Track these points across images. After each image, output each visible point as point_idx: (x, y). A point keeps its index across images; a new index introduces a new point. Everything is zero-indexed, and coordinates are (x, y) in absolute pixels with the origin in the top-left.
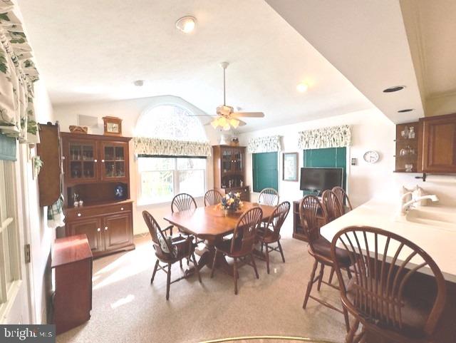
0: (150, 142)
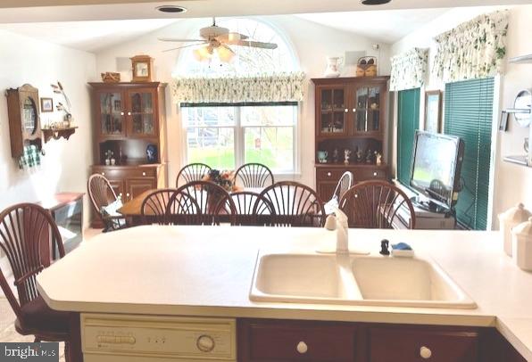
0: (192, 84)
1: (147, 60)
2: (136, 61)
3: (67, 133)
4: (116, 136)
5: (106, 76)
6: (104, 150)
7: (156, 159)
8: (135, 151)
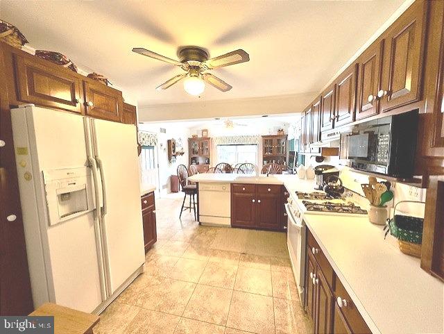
1: (206, 130)
2: (203, 131)
3: (182, 154)
4: (195, 156)
5: (194, 136)
6: (193, 160)
7: (208, 163)
8: (201, 161)
